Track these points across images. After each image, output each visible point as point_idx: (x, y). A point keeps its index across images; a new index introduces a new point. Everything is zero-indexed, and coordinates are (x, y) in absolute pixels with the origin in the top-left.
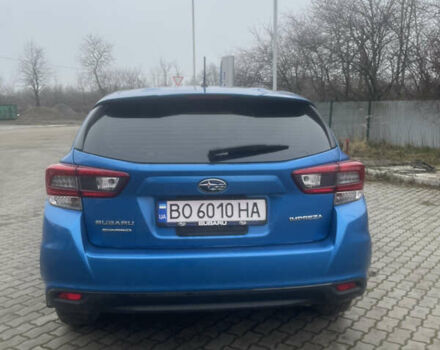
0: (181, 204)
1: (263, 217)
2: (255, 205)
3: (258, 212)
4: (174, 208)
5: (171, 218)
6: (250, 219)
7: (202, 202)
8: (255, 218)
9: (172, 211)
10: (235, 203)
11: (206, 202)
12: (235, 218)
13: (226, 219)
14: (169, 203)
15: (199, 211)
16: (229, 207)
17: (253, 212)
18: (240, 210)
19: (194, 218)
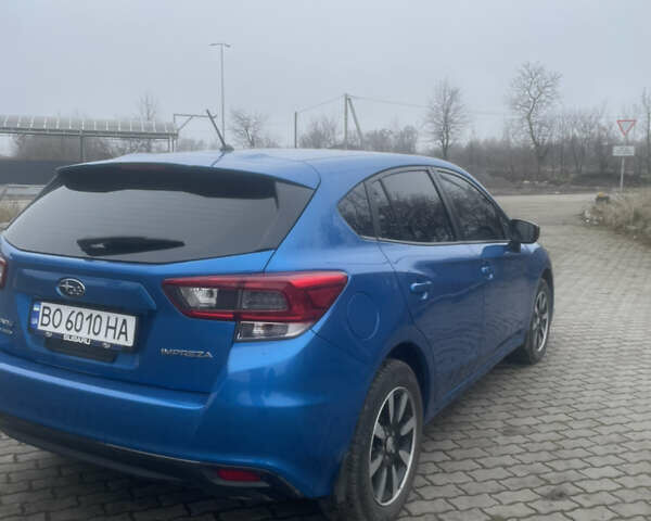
0: (53, 307)
1: (130, 343)
2: (124, 322)
3: (125, 333)
4: (47, 312)
5: (42, 324)
6: (115, 342)
7: (73, 308)
8: (122, 341)
9: (44, 315)
10: (104, 315)
11: (77, 310)
12: (100, 338)
13: (92, 337)
14: (43, 304)
15: (69, 321)
16: (98, 319)
17: (121, 333)
18: (108, 327)
19: (61, 330)
